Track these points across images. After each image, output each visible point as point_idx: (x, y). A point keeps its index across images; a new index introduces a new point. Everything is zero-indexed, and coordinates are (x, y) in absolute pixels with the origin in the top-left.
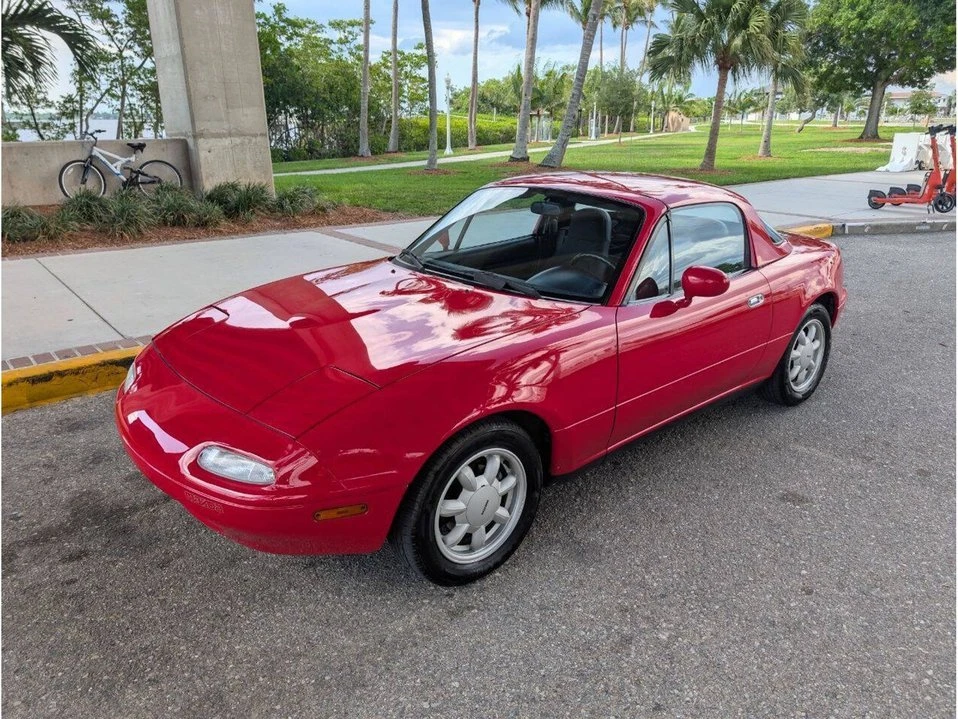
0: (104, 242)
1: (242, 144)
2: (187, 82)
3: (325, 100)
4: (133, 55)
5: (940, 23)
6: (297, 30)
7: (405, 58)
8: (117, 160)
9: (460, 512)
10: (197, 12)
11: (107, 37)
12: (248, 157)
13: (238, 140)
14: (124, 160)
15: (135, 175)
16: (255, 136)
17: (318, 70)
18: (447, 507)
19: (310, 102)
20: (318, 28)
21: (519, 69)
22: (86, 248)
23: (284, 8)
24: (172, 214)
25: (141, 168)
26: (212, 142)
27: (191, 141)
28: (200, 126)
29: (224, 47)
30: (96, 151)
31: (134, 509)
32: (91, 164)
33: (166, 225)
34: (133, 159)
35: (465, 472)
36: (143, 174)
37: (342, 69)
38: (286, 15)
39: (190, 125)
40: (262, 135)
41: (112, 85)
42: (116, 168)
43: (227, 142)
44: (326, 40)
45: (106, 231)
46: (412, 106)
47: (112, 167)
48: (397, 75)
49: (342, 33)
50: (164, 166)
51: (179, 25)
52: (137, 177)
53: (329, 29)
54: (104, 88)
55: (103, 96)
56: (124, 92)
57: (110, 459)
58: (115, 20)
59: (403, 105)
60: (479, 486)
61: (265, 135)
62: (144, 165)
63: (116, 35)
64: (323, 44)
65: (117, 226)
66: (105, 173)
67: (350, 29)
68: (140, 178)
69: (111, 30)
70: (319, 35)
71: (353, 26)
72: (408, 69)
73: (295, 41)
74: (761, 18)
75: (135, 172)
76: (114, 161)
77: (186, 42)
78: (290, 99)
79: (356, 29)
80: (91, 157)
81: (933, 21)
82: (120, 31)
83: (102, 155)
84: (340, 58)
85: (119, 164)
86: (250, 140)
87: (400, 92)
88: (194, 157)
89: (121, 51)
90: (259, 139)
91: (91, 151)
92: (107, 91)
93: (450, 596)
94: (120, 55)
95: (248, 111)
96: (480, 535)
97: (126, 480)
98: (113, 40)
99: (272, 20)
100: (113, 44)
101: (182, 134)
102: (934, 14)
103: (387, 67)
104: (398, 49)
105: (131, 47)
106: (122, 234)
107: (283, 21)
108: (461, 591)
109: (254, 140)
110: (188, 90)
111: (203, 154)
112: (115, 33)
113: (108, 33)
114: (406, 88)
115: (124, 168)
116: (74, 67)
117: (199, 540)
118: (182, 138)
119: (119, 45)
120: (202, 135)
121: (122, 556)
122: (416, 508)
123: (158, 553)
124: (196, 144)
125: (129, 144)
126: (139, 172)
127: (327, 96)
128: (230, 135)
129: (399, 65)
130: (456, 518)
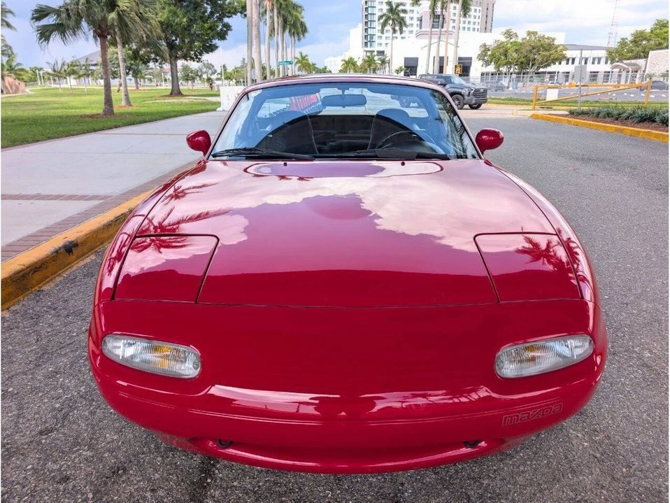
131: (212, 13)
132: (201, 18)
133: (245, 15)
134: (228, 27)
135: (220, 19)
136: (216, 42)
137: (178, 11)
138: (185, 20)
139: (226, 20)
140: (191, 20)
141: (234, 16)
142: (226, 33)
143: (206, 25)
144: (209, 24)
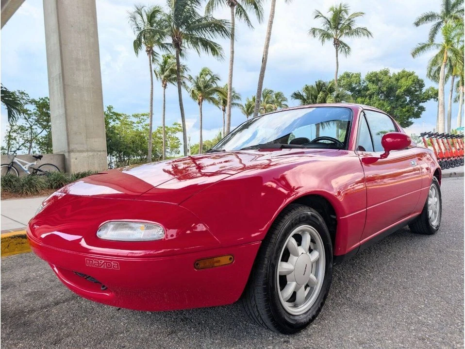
0: (16, 197)
1: (93, 155)
2: (67, 126)
3: (130, 148)
4: (37, 128)
5: (400, 108)
6: (118, 116)
7: (169, 129)
8: (26, 164)
9: (290, 272)
10: (75, 95)
11: (25, 120)
12: (96, 162)
13: (91, 154)
14: (30, 164)
15: (35, 171)
16: (100, 151)
17: (128, 134)
18: (283, 267)
19: (123, 148)
20: (126, 117)
21: (221, 133)
22: (6, 199)
23: (112, 107)
24: (56, 183)
25: (39, 167)
26: (77, 154)
27: (66, 155)
28: (72, 147)
29: (86, 110)
30: (16, 160)
31: (32, 311)
32: (12, 166)
33: (52, 188)
34: (35, 163)
35: (291, 241)
36: (40, 171)
37: (139, 134)
38: (112, 111)
39: (67, 147)
40: (103, 151)
41: (25, 142)
42: (25, 168)
43: (85, 154)
44: (131, 122)
45: (18, 191)
46: (172, 150)
47: (23, 167)
48: (165, 136)
49: (139, 119)
50: (51, 167)
51: (65, 100)
52: (36, 172)
53: (132, 117)
54: (21, 143)
55: (20, 146)
56: (31, 147)
57: (15, 286)
58: (30, 113)
59: (167, 150)
60: (300, 254)
61: (105, 151)
62: (40, 166)
63: (30, 119)
64: (130, 123)
65: (24, 188)
66: (20, 170)
67: (142, 117)
68: (38, 173)
69: (27, 117)
70: (127, 120)
71: (143, 116)
72: (170, 133)
73: (116, 122)
74: (331, 100)
75: (36, 170)
76: (24, 164)
77: (68, 108)
78: (113, 148)
79: (145, 117)
80: (13, 162)
81: (397, 107)
82: (32, 117)
83: (19, 161)
84: (137, 130)
85: (27, 166)
86: (97, 154)
87: (166, 145)
88: (68, 162)
89: (31, 126)
90: (102, 153)
91: (13, 160)
92: (23, 144)
93: (287, 342)
94: (31, 127)
95: (96, 140)
96: (302, 293)
97: (26, 296)
98: (28, 121)
99: (106, 113)
100: (27, 123)
101: (62, 151)
102: (396, 104)
103: (160, 133)
104: (166, 126)
105: (36, 125)
106: (27, 192)
107: (112, 113)
108: (294, 339)
109: (99, 153)
110: (67, 130)
111: (72, 160)
112: (29, 118)
113: (26, 119)
114: (168, 143)
115: (30, 168)
116: (6, 134)
117: (82, 324)
118: (63, 153)
119: (31, 124)
120: (73, 151)
121: (21, 339)
122: (266, 262)
123: (52, 335)
124: (69, 156)
125: (34, 156)
126: (38, 170)
127: (132, 146)
128: (87, 151)
129: (166, 133)
130: (288, 277)
131: (411, 101)
132: (401, 105)
133: (437, 99)
134: (422, 109)
135: (417, 104)
136: (412, 120)
137: (385, 104)
138: (389, 108)
139: (421, 104)
140: (393, 108)
141: (428, 101)
142: (420, 113)
143: (404, 110)
144: (407, 109)
